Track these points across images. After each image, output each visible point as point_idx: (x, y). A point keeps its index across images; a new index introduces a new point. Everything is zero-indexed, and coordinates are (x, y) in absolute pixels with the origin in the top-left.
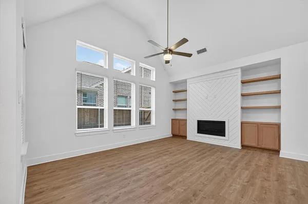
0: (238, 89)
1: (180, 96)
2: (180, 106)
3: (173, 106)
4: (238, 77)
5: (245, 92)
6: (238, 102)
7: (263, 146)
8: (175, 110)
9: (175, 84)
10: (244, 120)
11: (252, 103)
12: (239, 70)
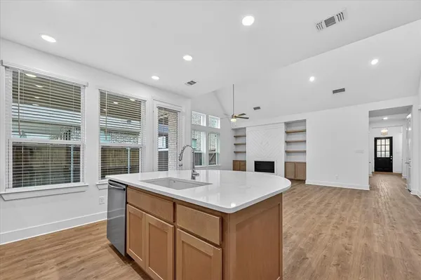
0: (282, 137)
1: (240, 141)
2: (240, 149)
3: (234, 149)
4: (283, 129)
5: (289, 140)
6: (283, 147)
7: (298, 178)
8: (236, 153)
9: (236, 130)
10: (289, 160)
11: (293, 148)
12: (283, 124)
